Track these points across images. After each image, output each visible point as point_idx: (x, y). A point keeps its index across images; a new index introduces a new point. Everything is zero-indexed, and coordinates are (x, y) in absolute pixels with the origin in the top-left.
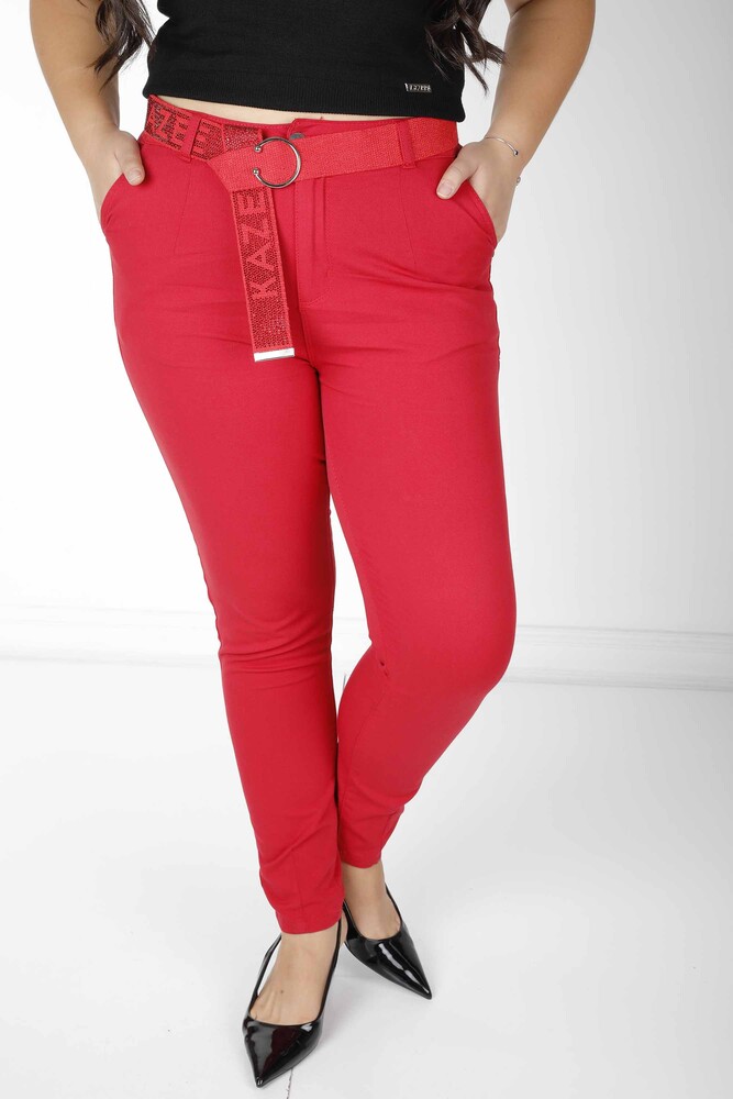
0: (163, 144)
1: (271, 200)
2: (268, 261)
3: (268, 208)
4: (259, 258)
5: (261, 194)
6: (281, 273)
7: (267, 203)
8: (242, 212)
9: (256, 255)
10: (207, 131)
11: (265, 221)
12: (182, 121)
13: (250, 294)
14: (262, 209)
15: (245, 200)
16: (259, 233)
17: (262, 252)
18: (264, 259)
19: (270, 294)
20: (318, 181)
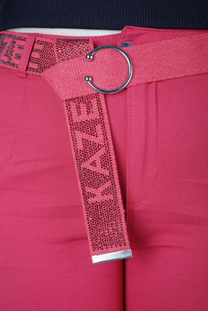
0: (5, 65)
1: (103, 105)
2: (103, 166)
3: (101, 114)
4: (93, 164)
5: (94, 101)
6: (116, 176)
7: (100, 109)
8: (76, 119)
9: (91, 161)
10: (40, 47)
11: (99, 127)
12: (19, 42)
13: (86, 198)
14: (95, 115)
15: (78, 108)
16: (93, 139)
17: (97, 157)
18: (98, 164)
19: (106, 197)
20: (150, 86)
